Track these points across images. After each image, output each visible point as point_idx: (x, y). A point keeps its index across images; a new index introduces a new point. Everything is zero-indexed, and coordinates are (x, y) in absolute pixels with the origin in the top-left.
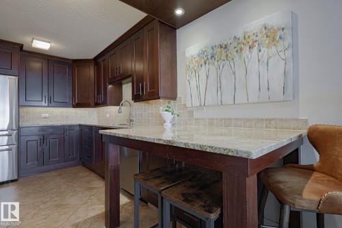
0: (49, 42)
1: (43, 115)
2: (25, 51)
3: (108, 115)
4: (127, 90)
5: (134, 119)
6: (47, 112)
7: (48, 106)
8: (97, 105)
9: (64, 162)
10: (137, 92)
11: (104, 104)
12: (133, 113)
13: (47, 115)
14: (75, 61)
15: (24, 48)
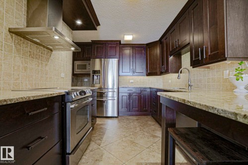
0: (132, 35)
1: (131, 81)
2: (122, 44)
3: (170, 81)
4: (186, 58)
5: (192, 84)
6: (132, 79)
7: (133, 75)
8: (161, 73)
9: (141, 111)
10: (195, 58)
11: (167, 72)
12: (192, 79)
13: (133, 81)
14: (147, 44)
15: (122, 43)
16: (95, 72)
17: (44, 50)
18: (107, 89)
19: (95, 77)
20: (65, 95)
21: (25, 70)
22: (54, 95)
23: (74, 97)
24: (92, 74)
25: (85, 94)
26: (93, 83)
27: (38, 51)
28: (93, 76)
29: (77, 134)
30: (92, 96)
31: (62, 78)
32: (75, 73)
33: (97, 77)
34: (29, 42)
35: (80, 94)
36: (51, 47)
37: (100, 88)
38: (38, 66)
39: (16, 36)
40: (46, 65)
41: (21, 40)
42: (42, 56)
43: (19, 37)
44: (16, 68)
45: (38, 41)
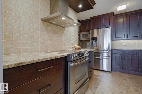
0: (126, 4)
1: (124, 44)
2: (116, 15)
6: (126, 43)
9: (135, 71)
16: (93, 39)
17: (60, 28)
18: (103, 50)
19: (94, 42)
20: (67, 57)
21: (50, 41)
22: (58, 57)
23: (73, 58)
24: (91, 40)
25: (83, 55)
26: (92, 46)
27: (57, 29)
28: (92, 41)
29: (76, 84)
30: (89, 57)
31: (71, 43)
32: (81, 40)
33: (95, 42)
34: (52, 25)
35: (79, 55)
36: (63, 26)
37: (97, 50)
38: (57, 38)
39: (45, 22)
40: (62, 36)
41: (48, 24)
42: (59, 32)
43: (47, 23)
44: (46, 40)
45: (56, 23)
